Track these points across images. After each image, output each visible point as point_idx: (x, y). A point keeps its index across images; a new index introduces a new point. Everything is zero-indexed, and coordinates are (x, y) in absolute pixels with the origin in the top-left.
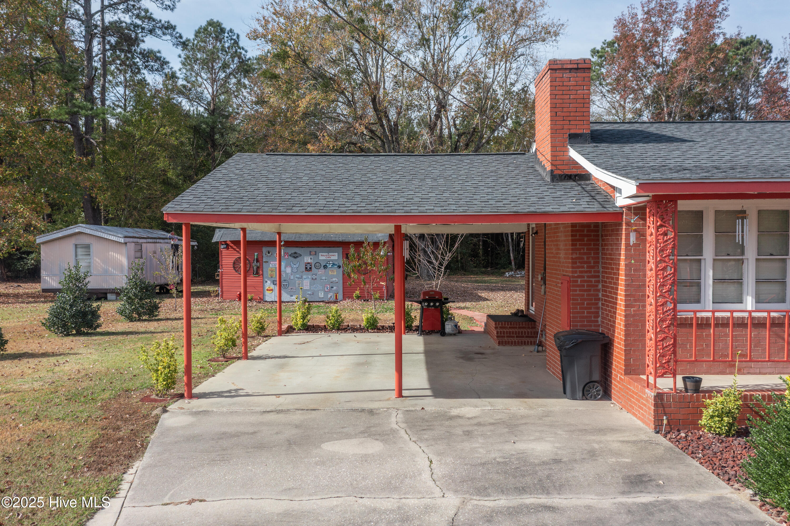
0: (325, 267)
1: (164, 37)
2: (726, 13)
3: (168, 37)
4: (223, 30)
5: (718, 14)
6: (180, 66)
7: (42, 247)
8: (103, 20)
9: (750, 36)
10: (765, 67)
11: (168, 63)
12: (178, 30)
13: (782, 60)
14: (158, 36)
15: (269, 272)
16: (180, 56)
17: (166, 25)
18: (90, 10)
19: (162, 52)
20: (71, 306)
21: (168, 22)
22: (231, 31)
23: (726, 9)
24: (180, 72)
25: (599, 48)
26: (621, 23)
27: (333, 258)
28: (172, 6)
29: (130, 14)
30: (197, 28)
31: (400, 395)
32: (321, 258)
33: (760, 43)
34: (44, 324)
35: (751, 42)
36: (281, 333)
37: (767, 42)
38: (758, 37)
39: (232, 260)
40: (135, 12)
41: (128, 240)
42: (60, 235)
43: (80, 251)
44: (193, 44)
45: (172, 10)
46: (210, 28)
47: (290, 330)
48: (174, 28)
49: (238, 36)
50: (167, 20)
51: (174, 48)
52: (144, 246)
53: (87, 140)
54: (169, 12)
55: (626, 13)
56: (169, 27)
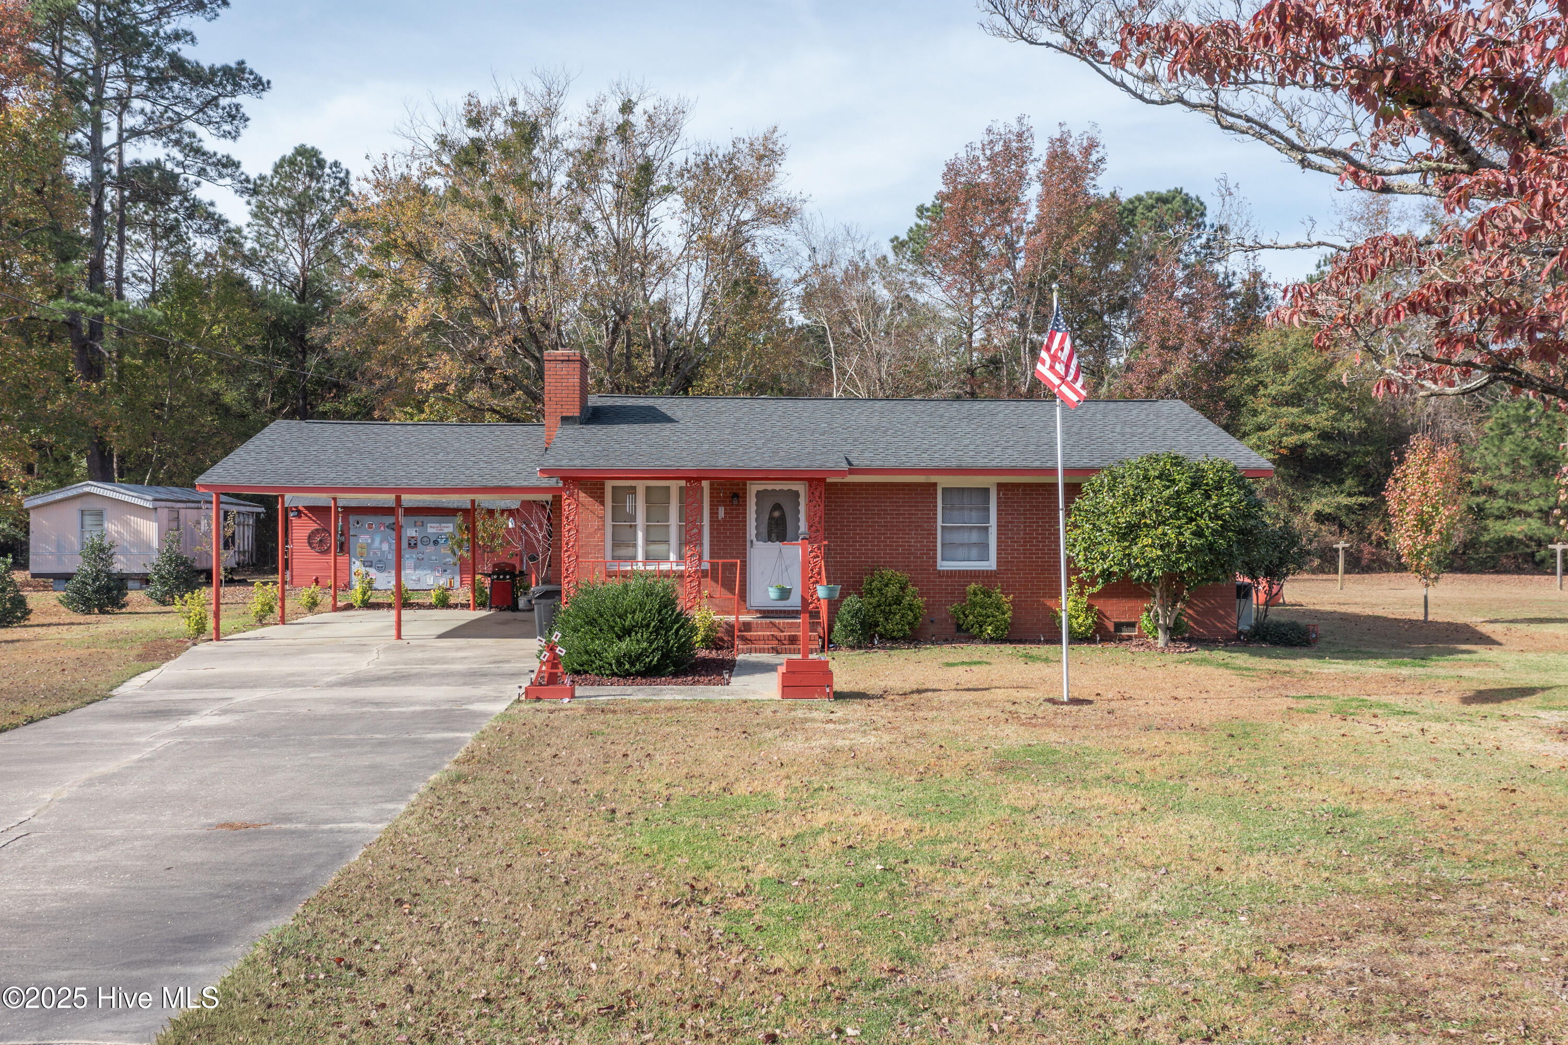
0: (436, 542)
1: (220, 181)
2: (1102, 166)
3: (228, 181)
4: (321, 164)
5: (1090, 166)
6: (249, 219)
7: (31, 512)
8: (120, 155)
9: (1172, 188)
10: (1199, 236)
11: (227, 221)
12: (243, 168)
13: (1221, 228)
14: (211, 180)
15: (359, 550)
16: (249, 203)
17: (224, 161)
18: (101, 143)
19: (217, 204)
20: (94, 581)
21: (228, 157)
22: (336, 164)
23: (1101, 160)
24: (248, 230)
25: (928, 204)
26: (952, 172)
27: (446, 530)
28: (234, 134)
29: (164, 139)
30: (277, 159)
31: (399, 637)
32: (430, 530)
33: (1186, 201)
34: (61, 601)
35: (1174, 198)
36: (335, 609)
37: (1198, 198)
38: (1184, 191)
39: (306, 533)
40: (173, 137)
41: (158, 504)
42: (59, 496)
43: (88, 520)
44: (272, 185)
45: (234, 138)
46: (299, 158)
47: (349, 607)
48: (237, 165)
49: (348, 173)
50: (225, 153)
51: (237, 196)
52: (182, 512)
53: (92, 346)
54: (229, 141)
55: (962, 154)
56: (228, 164)
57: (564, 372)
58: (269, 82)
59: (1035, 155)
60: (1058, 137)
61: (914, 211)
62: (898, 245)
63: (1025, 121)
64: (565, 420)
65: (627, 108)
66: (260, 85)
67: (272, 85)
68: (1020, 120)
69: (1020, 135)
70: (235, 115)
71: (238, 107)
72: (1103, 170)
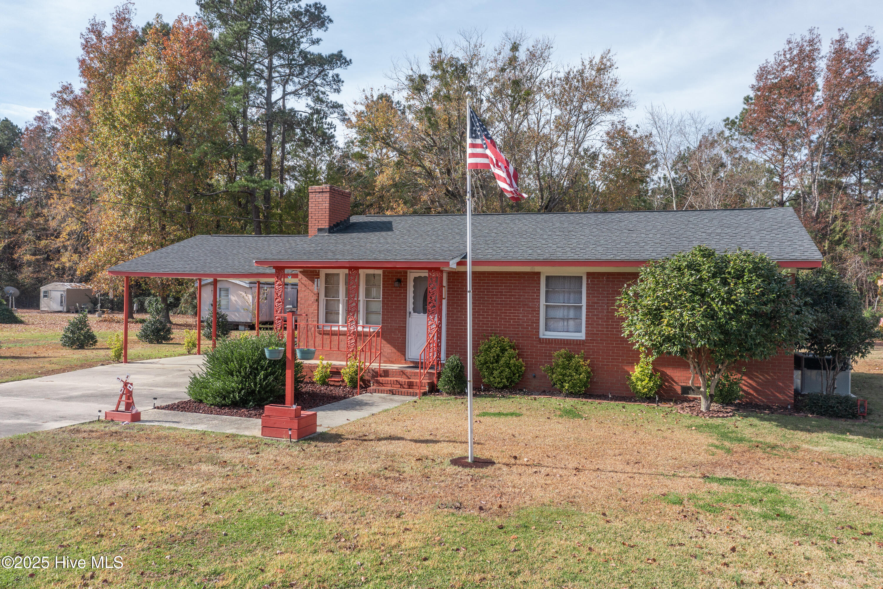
2: (877, 56)
4: (391, 103)
5: (867, 57)
8: (284, 107)
18: (271, 100)
23: (876, 52)
28: (338, 90)
43: (222, 293)
45: (339, 92)
48: (341, 106)
50: (336, 101)
54: (336, 94)
55: (772, 61)
56: (337, 106)
57: (320, 200)
58: (350, 60)
59: (823, 53)
60: (838, 39)
61: (742, 100)
62: (730, 123)
63: (815, 32)
64: (320, 230)
65: (515, 48)
66: (347, 63)
67: (352, 61)
68: (811, 31)
69: (811, 42)
70: (337, 80)
71: (337, 76)
72: (876, 59)
